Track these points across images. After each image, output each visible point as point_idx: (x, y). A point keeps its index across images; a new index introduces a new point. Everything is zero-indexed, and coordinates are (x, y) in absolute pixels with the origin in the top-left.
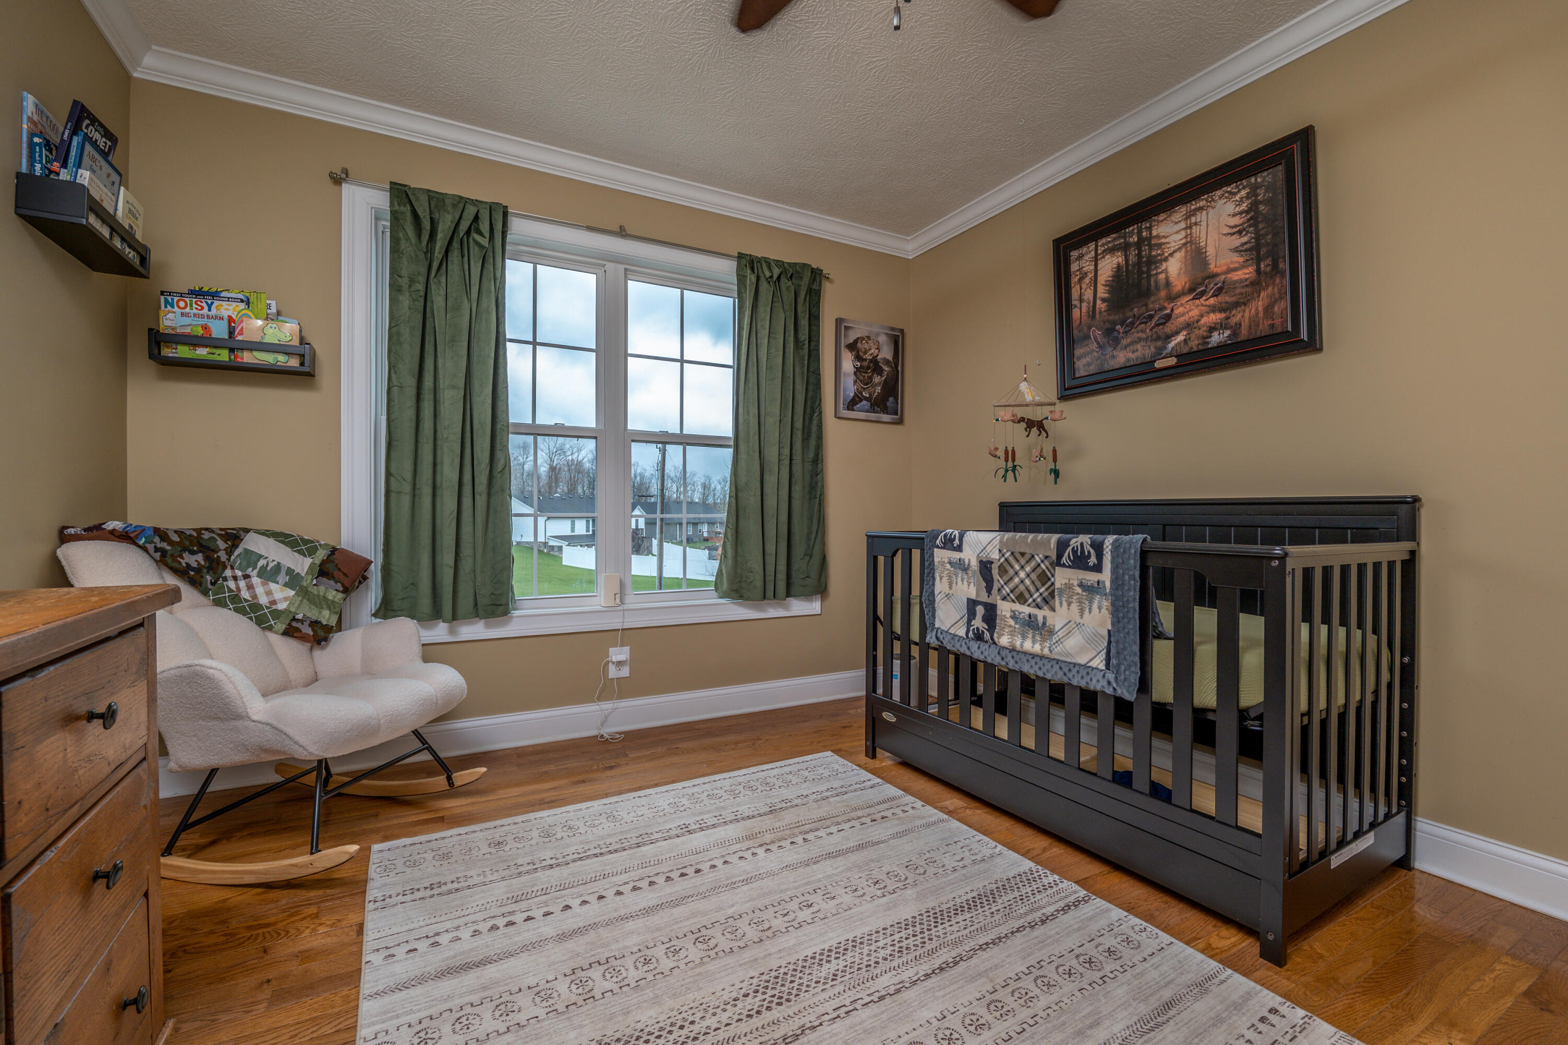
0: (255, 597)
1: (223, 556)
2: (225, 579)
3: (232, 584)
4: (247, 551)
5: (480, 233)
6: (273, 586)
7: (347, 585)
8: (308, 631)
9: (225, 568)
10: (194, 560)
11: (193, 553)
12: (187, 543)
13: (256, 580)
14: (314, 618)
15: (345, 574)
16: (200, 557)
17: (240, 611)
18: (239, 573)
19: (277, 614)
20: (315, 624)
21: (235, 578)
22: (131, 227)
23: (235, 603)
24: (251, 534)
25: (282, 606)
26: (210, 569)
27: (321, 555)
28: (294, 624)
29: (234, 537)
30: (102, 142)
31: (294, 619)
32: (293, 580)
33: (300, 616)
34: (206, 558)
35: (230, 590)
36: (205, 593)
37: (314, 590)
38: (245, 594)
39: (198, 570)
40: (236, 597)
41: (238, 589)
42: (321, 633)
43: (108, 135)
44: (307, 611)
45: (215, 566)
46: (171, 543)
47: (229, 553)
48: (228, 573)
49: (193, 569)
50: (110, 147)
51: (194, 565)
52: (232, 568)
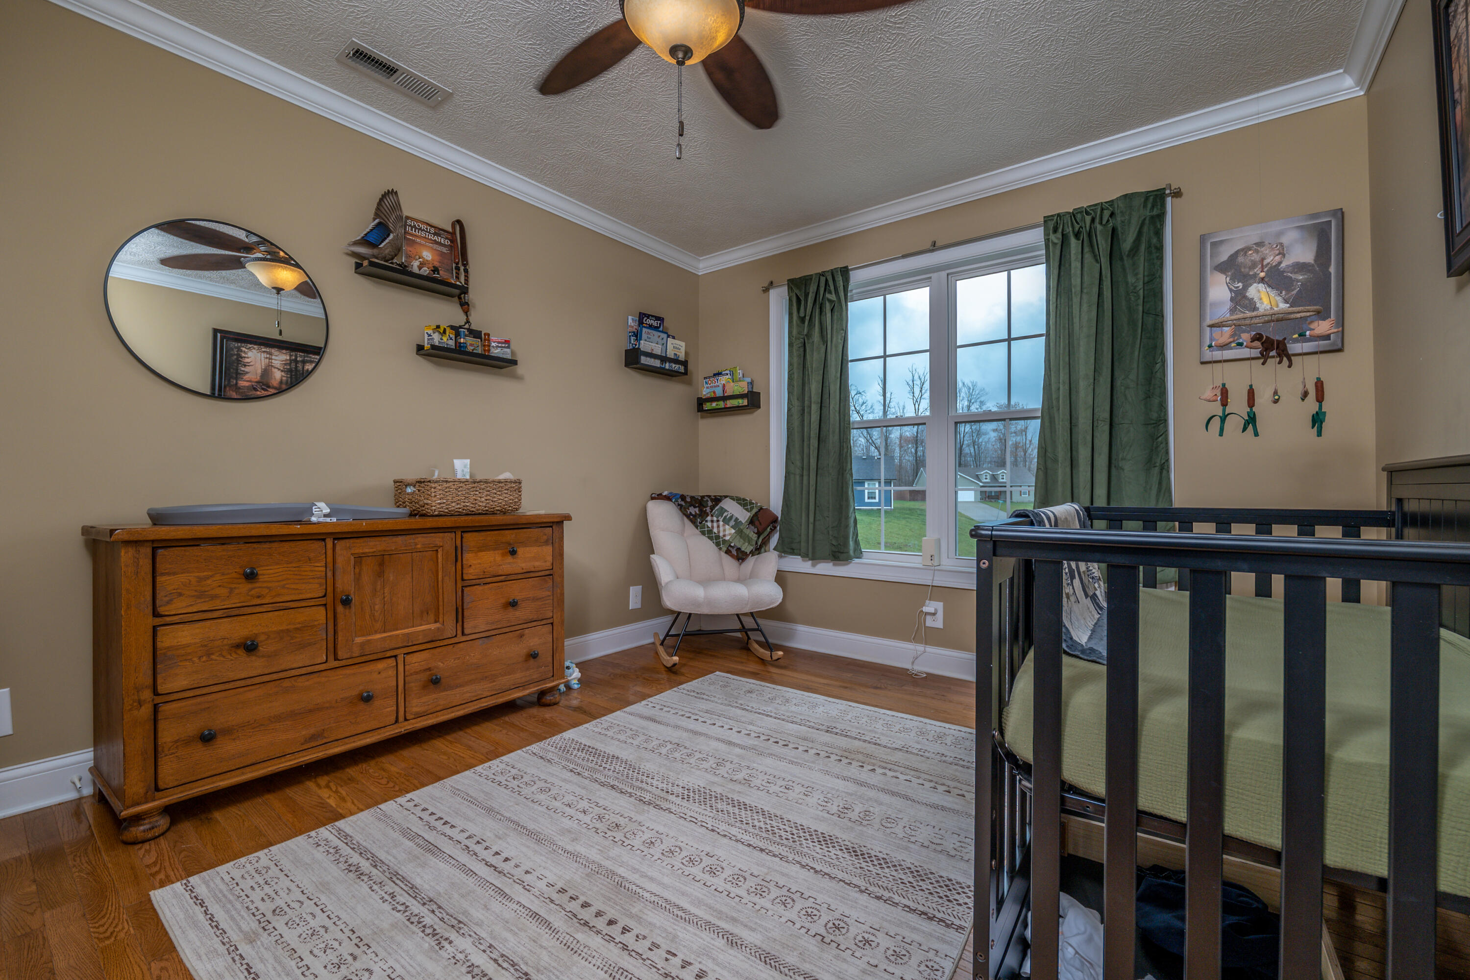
0: (719, 532)
1: (708, 509)
2: (707, 521)
3: (709, 524)
4: (722, 508)
5: (830, 292)
6: (727, 527)
7: (760, 530)
8: (734, 553)
9: (708, 515)
10: (693, 510)
11: (695, 507)
12: (693, 502)
13: (721, 523)
14: (739, 546)
15: (760, 523)
16: (697, 510)
17: (710, 538)
18: (715, 519)
19: (724, 541)
20: (738, 549)
21: (712, 521)
22: (675, 354)
23: (709, 534)
24: (728, 499)
25: (727, 538)
26: (700, 515)
27: (755, 510)
28: (730, 548)
29: (717, 500)
30: (655, 323)
31: (730, 546)
32: (737, 524)
33: (732, 545)
34: (700, 510)
35: (708, 527)
36: (697, 527)
37: (745, 531)
38: (715, 530)
39: (695, 516)
40: (710, 531)
41: (713, 527)
42: (740, 555)
43: (658, 318)
44: (738, 543)
45: (703, 515)
46: (686, 502)
47: (712, 508)
48: (709, 518)
49: (692, 515)
50: (660, 324)
51: (694, 513)
52: (712, 516)
